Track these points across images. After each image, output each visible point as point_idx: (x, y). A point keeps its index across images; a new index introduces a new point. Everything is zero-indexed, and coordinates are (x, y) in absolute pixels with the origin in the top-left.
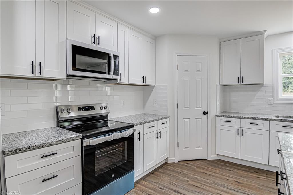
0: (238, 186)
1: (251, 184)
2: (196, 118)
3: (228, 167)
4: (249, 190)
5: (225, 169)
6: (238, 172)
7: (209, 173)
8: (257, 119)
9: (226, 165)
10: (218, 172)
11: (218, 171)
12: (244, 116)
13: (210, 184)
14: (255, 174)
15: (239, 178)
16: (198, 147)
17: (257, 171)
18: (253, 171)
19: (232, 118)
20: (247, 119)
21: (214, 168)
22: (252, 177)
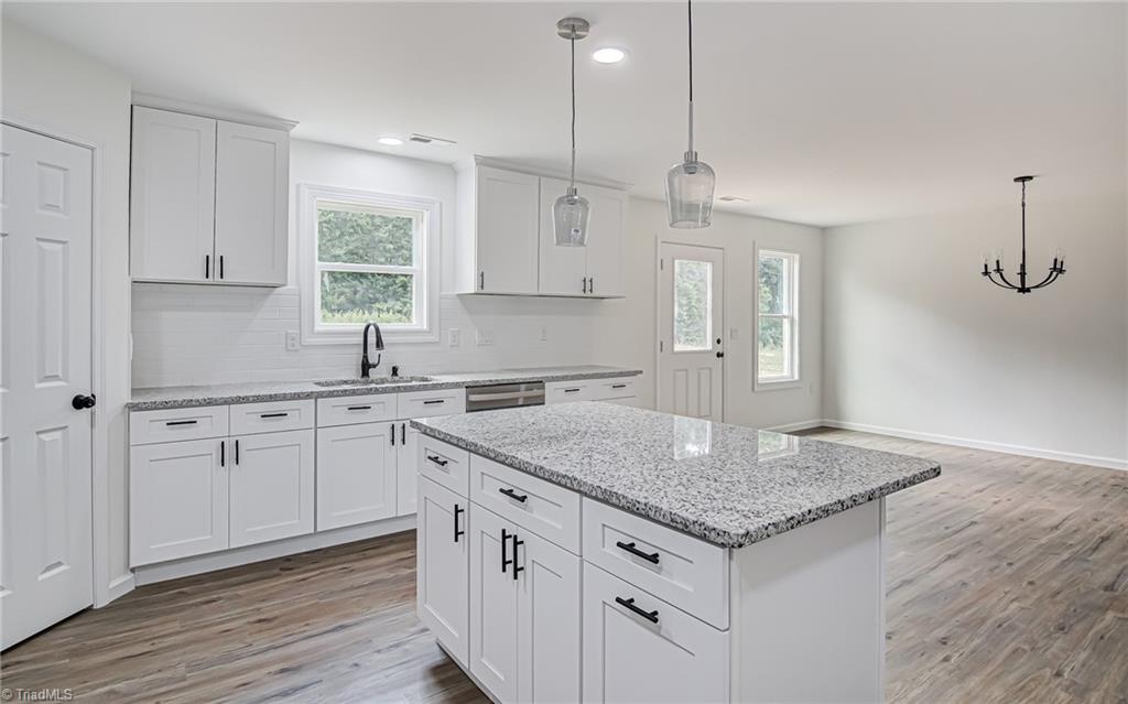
0: (273, 632)
1: (301, 605)
2: (38, 433)
3: (193, 594)
4: (310, 622)
5: (193, 605)
6: (240, 592)
7: (146, 650)
8: (285, 397)
9: (182, 593)
10: (176, 626)
11: (170, 625)
12: (242, 395)
13: (185, 680)
14: (288, 575)
15: (259, 609)
16: (49, 569)
17: (286, 565)
18: (276, 571)
19: (201, 405)
20: (254, 401)
21: (145, 624)
22: (287, 586)
